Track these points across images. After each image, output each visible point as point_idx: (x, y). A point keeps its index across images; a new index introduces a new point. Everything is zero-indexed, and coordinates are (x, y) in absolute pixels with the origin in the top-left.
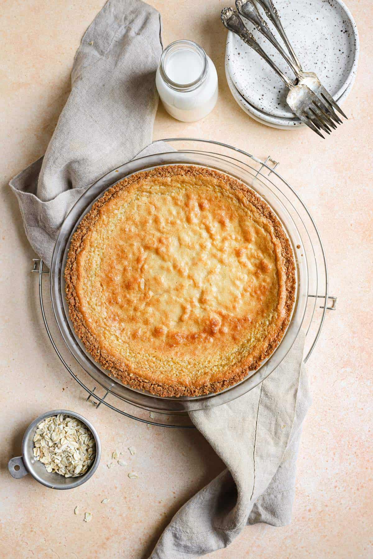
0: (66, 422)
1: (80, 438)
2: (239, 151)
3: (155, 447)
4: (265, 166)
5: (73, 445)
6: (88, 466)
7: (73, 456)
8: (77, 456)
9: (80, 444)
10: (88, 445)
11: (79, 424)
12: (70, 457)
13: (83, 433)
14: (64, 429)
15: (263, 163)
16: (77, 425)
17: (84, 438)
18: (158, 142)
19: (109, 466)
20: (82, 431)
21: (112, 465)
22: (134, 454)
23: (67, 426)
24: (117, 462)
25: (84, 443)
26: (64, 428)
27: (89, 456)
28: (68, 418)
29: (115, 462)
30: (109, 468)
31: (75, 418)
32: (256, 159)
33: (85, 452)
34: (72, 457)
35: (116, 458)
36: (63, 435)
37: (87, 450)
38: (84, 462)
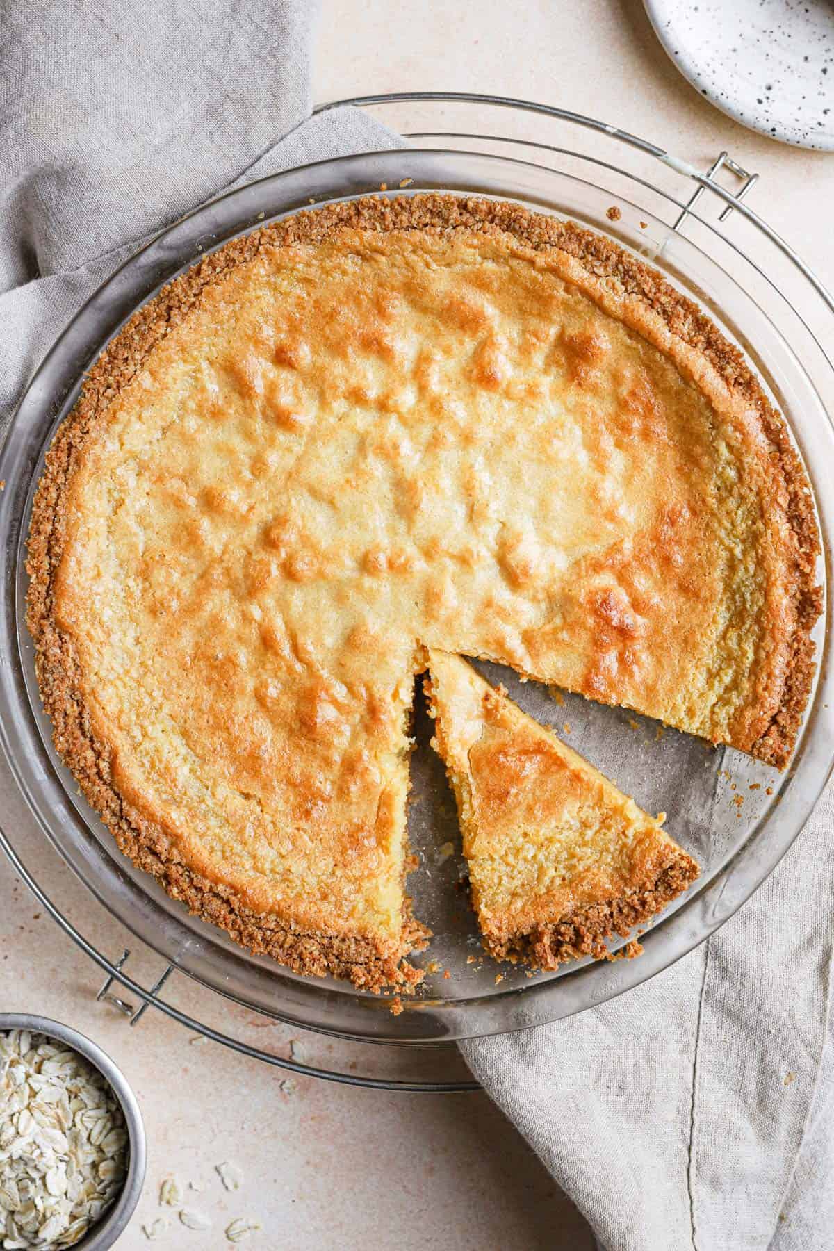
0: (37, 1059)
1: (77, 1120)
2: (621, 136)
3: (308, 1163)
4: (709, 186)
5: (53, 1140)
6: (89, 1221)
7: (43, 1178)
8: (58, 1181)
9: (75, 1140)
10: (100, 1149)
11: (82, 1071)
12: (33, 1181)
13: (90, 1104)
14: (30, 1081)
15: (704, 178)
16: (76, 1075)
17: (92, 1121)
18: (334, 110)
19: (149, 1230)
20: (89, 1096)
21: (158, 1226)
22: (236, 1186)
23: (39, 1072)
24: (177, 1216)
25: (89, 1139)
26: (28, 1076)
27: (99, 1188)
28: (48, 1047)
29: (169, 1215)
30: (148, 1237)
31: (70, 1049)
32: (677, 162)
33: (87, 1171)
34: (39, 1182)
35: (173, 1202)
36: (22, 1101)
37: (95, 1166)
38: (80, 1204)
